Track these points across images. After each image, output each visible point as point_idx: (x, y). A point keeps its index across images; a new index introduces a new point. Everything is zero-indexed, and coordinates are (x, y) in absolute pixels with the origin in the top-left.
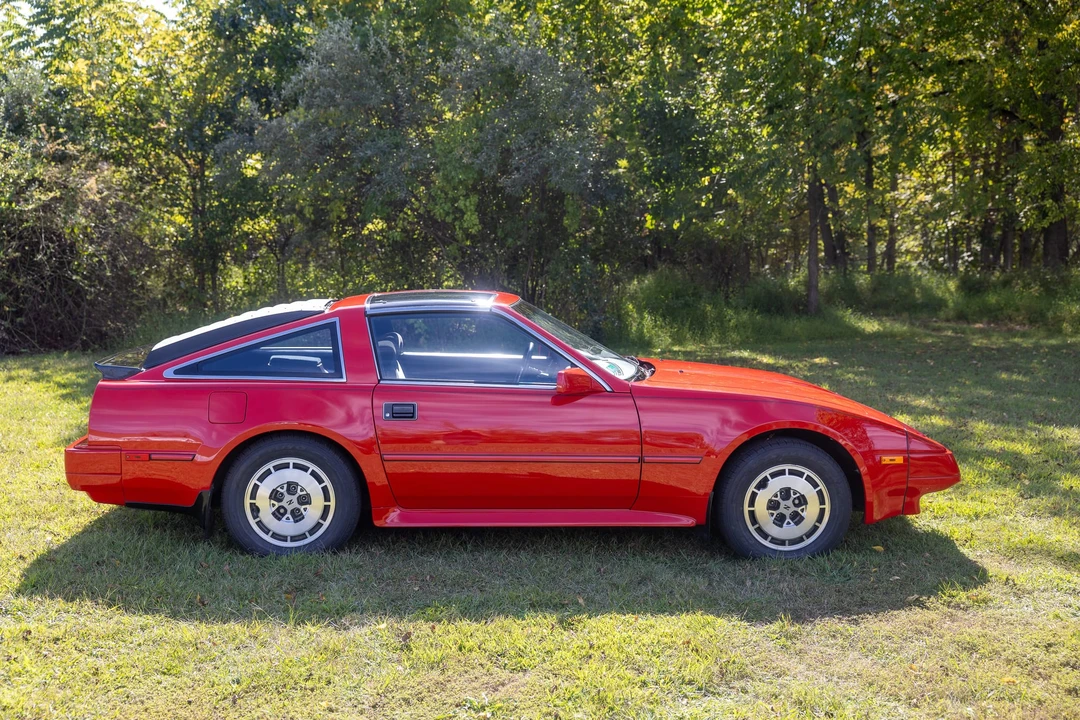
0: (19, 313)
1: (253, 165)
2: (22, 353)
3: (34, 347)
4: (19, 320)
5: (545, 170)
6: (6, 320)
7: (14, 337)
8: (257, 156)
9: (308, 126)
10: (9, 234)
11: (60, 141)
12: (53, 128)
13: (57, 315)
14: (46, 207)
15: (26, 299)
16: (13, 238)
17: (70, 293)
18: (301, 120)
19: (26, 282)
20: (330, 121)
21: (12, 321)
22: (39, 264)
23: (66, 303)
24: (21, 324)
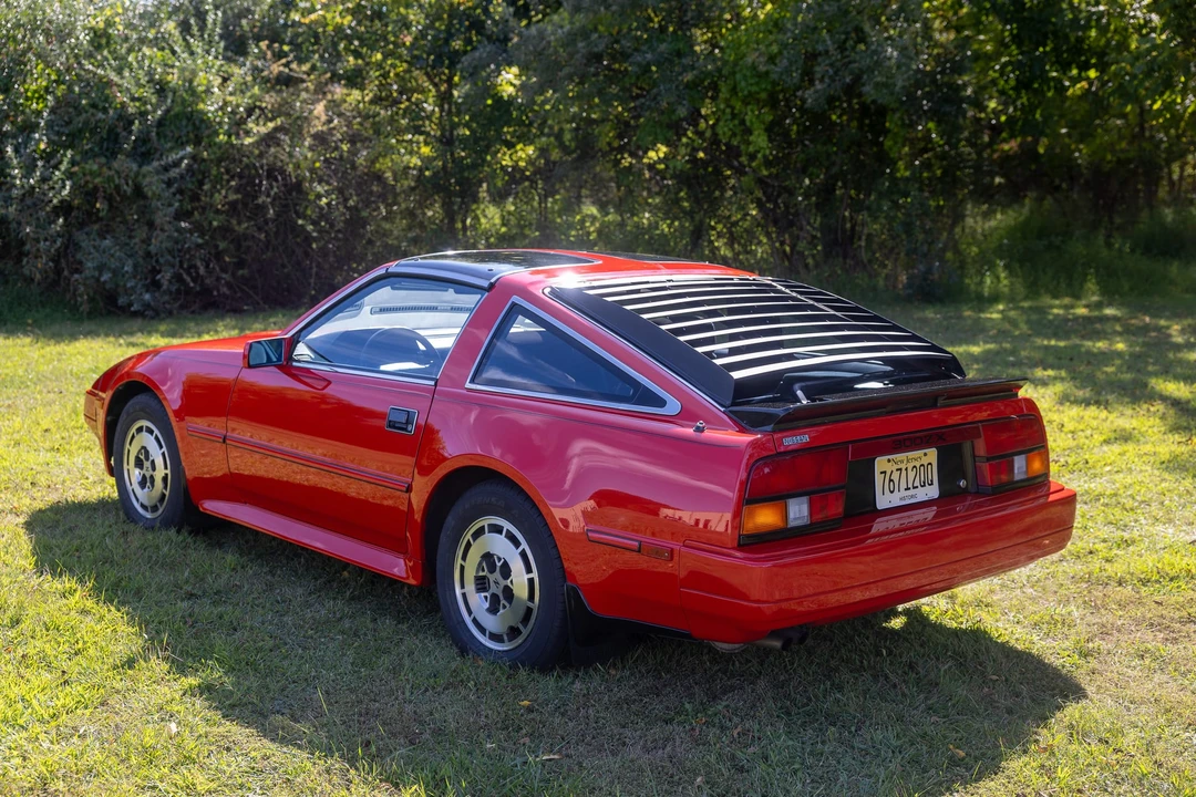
0: (240, 264)
1: (509, 81)
2: (245, 311)
3: (258, 304)
4: (240, 272)
5: (857, 79)
6: (226, 273)
7: (236, 292)
8: (515, 70)
9: (576, 34)
10: (228, 171)
11: (284, 61)
12: (276, 45)
13: (283, 266)
14: (269, 139)
15: (249, 248)
16: (232, 178)
17: (299, 240)
18: (567, 27)
19: (247, 228)
20: (601, 28)
21: (233, 275)
22: (263, 207)
23: (293, 252)
24: (243, 276)
